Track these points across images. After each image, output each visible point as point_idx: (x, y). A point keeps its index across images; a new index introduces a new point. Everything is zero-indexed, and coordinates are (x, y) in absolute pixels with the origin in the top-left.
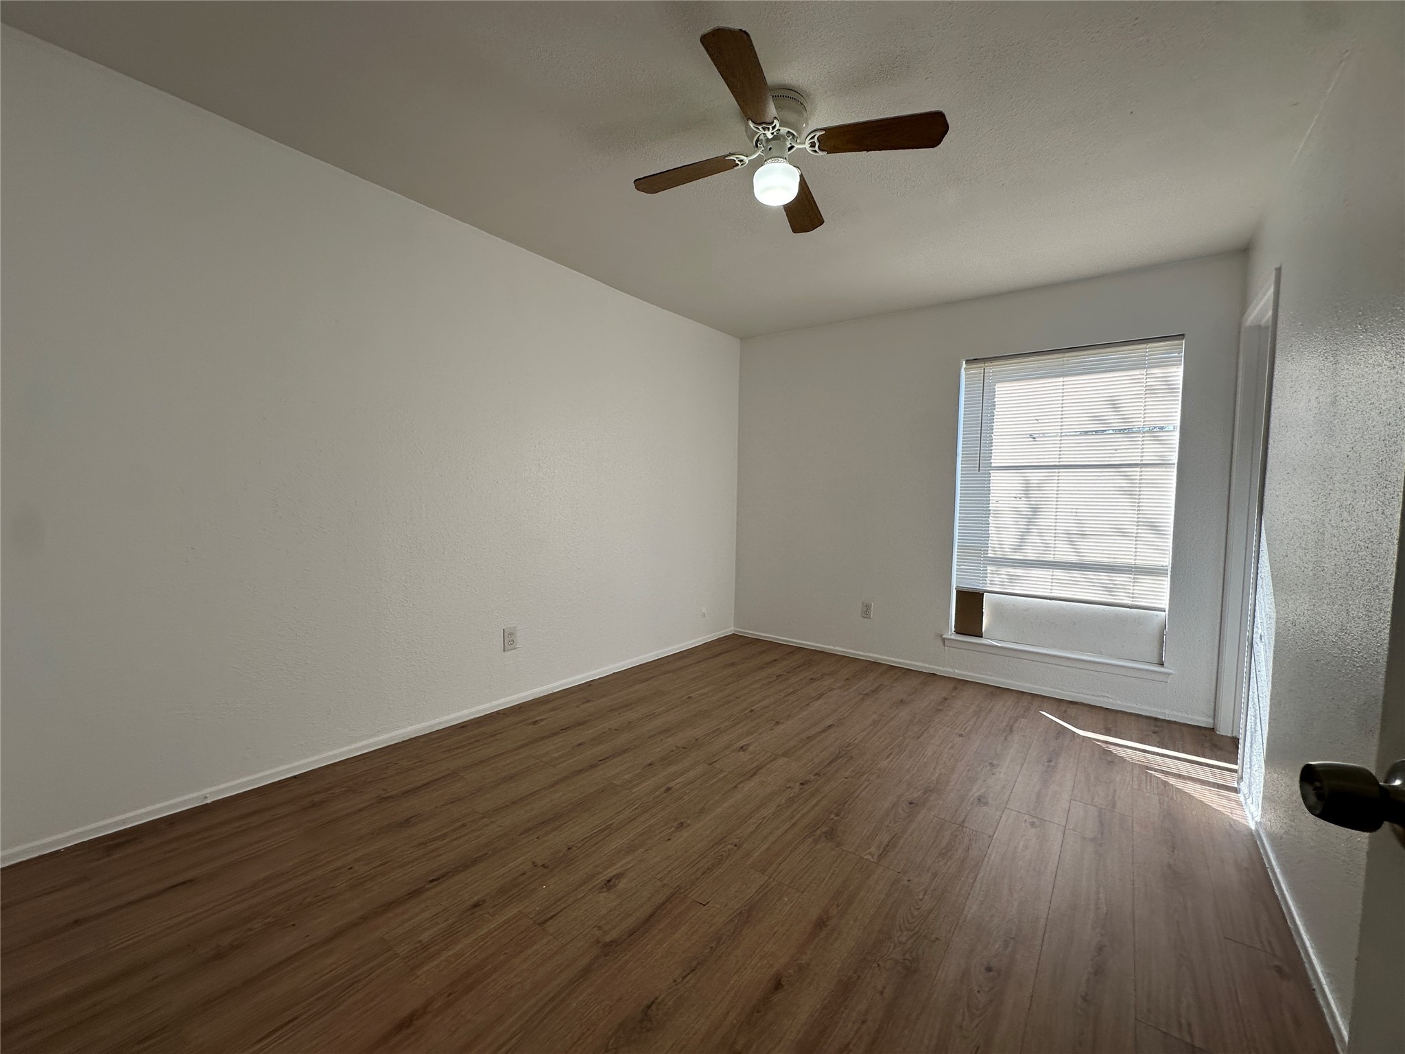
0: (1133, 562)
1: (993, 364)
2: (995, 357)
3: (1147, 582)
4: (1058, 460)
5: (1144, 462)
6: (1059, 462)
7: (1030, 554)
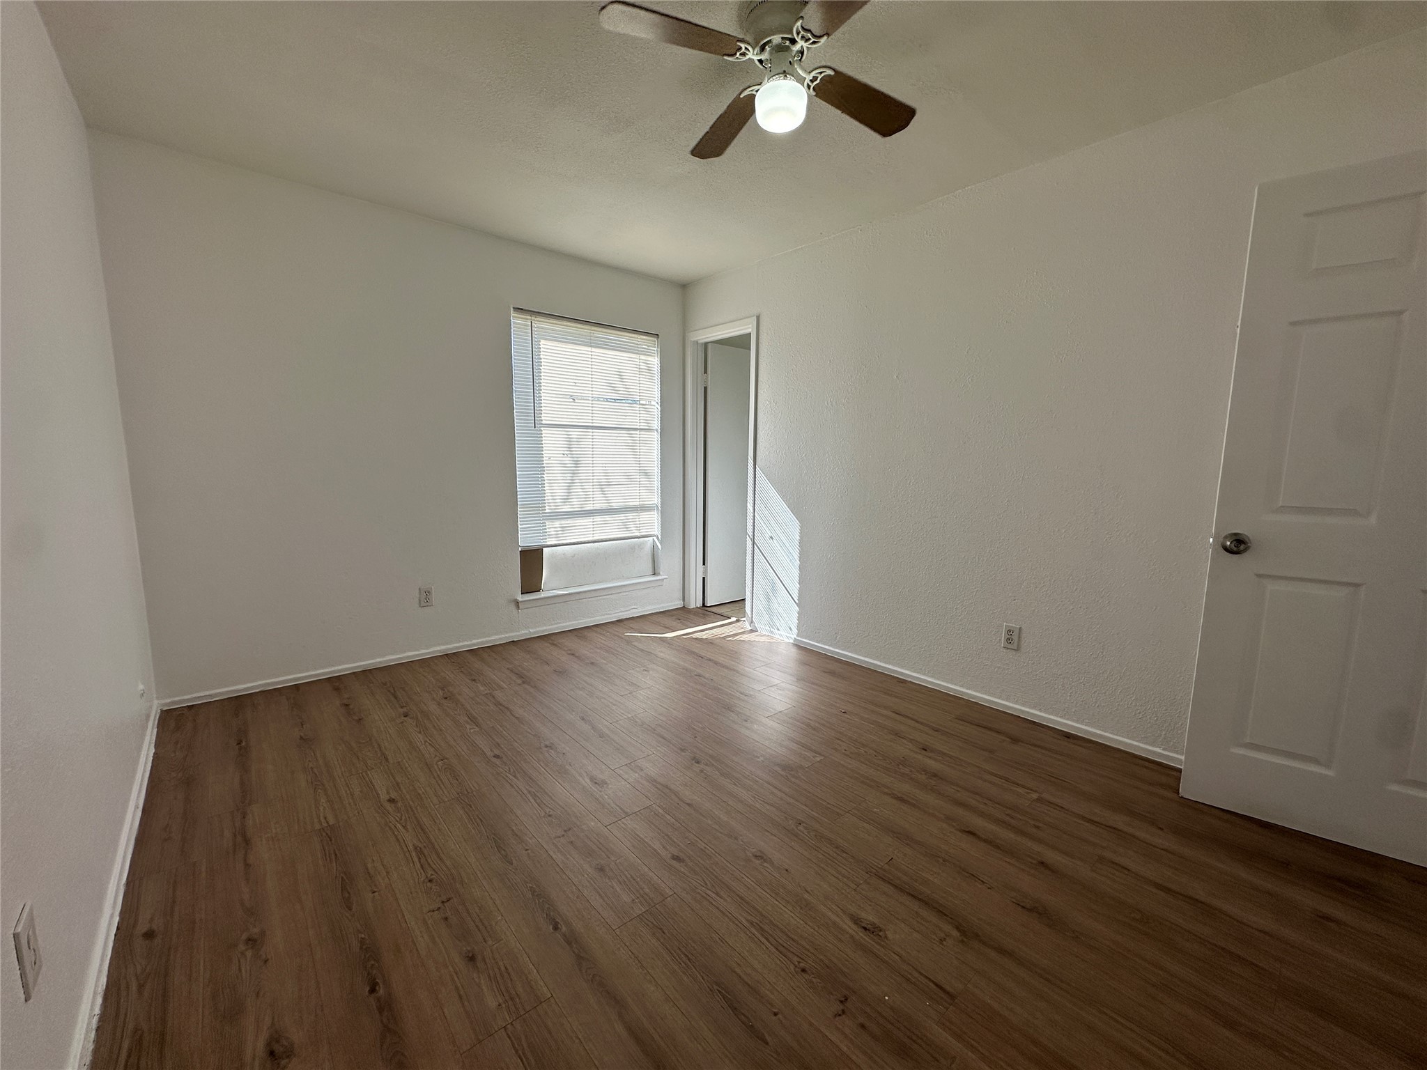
0: (638, 503)
1: (537, 319)
2: (538, 312)
3: (645, 516)
4: (591, 421)
5: (641, 427)
6: (592, 423)
7: (575, 505)
